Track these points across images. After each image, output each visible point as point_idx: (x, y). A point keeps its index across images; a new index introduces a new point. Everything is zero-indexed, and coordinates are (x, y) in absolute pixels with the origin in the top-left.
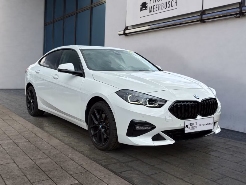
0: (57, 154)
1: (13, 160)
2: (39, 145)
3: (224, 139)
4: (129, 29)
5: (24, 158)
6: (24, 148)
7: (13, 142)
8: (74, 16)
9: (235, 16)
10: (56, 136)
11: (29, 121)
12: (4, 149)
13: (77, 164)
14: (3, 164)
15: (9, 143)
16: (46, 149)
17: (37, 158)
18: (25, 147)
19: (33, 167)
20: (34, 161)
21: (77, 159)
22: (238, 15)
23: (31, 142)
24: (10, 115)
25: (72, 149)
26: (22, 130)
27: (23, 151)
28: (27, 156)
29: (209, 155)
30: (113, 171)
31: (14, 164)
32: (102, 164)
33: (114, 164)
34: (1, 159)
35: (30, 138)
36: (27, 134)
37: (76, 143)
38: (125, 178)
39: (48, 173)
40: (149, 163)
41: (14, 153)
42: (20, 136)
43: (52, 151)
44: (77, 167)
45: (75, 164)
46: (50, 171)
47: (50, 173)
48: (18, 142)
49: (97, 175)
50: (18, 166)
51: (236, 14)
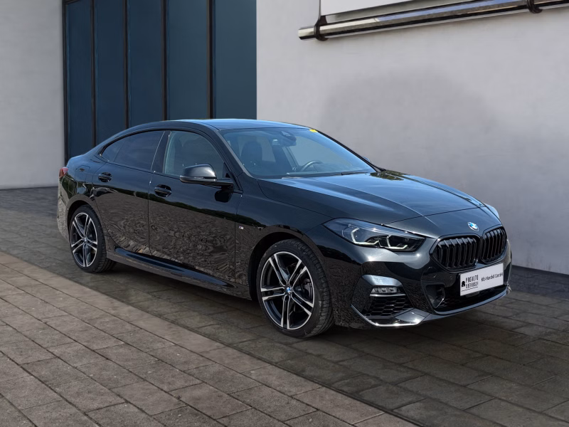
0: (219, 372)
1: (119, 395)
2: (160, 351)
4: (328, 22)
5: (143, 389)
6: (125, 363)
7: (88, 350)
10: (188, 325)
11: (91, 288)
12: (76, 368)
13: (282, 395)
14: (101, 408)
15: (77, 352)
16: (185, 362)
17: (175, 387)
18: (127, 360)
19: (181, 410)
20: (172, 393)
21: (277, 383)
23: (134, 345)
24: (26, 272)
25: (249, 356)
26: (88, 315)
27: (131, 372)
28: (147, 383)
30: (377, 405)
31: (128, 407)
32: (344, 391)
33: (370, 388)
34: (86, 395)
35: (124, 335)
36: (108, 326)
37: (250, 340)
38: (414, 420)
39: (225, 421)
40: (451, 380)
41: (110, 379)
42: (94, 331)
43: (202, 365)
44: (288, 403)
45: (279, 394)
46: (228, 416)
47: (232, 422)
48: (100, 347)
49: (345, 418)
50: (141, 410)
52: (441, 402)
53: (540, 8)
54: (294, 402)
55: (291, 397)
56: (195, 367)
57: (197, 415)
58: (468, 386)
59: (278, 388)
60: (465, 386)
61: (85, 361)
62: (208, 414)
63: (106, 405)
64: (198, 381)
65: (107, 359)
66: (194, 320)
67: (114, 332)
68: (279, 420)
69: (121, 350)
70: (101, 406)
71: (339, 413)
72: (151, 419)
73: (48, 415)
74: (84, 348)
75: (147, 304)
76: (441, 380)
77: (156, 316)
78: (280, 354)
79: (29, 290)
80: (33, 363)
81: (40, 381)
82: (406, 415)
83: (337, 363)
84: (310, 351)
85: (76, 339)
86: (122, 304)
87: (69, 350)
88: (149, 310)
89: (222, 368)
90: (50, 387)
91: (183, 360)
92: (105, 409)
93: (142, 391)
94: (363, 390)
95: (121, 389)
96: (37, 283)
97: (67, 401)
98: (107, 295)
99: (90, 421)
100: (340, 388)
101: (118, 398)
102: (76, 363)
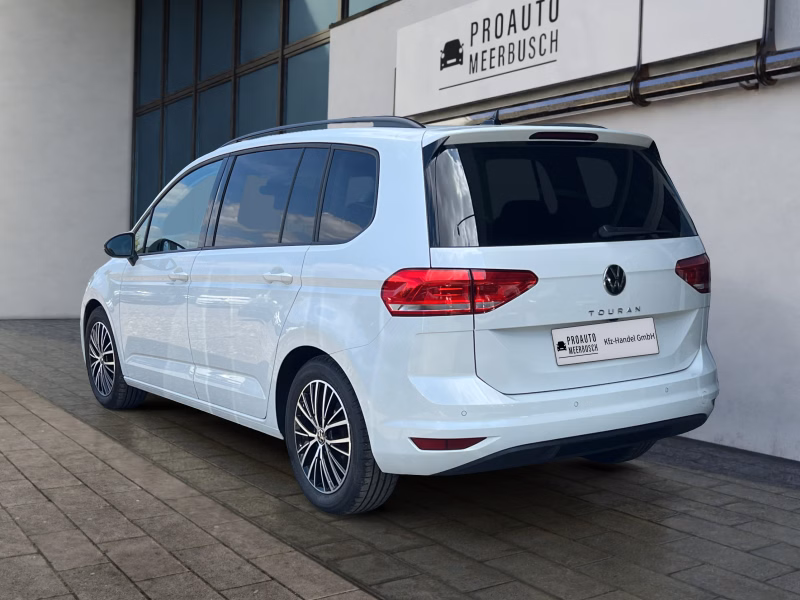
0: (176, 525)
1: (34, 545)
2: (118, 496)
3: (710, 475)
5: (68, 538)
6: (68, 507)
7: (34, 489)
8: (229, 87)
9: (744, 83)
10: (171, 468)
11: (82, 420)
12: (4, 508)
13: (238, 557)
15: (20, 490)
16: (141, 511)
17: (110, 538)
18: (73, 504)
19: (98, 567)
20: (102, 547)
22: (754, 82)
23: (92, 487)
25: (222, 508)
26: (62, 450)
27: (68, 517)
28: (78, 531)
29: (662, 528)
30: (353, 579)
31: (37, 559)
32: (318, 558)
33: (357, 555)
35: (89, 474)
36: (77, 463)
37: (234, 489)
39: (143, 586)
40: (468, 554)
41: (36, 524)
42: (56, 468)
43: (159, 514)
44: (239, 568)
45: (234, 556)
46: (153, 579)
47: (154, 586)
48: (50, 487)
49: (301, 593)
50: (49, 563)
51: (747, 78)
52: (440, 581)
53: (647, 100)
54: (248, 567)
55: (248, 561)
56: (149, 516)
57: (114, 574)
58: (487, 563)
59: (236, 549)
60: (481, 562)
61: (21, 502)
62: (129, 575)
63: (13, 554)
64: (143, 534)
65: (50, 500)
66: (186, 460)
67: (78, 471)
68: (214, 589)
69: (72, 492)
70: (5, 555)
71: (296, 587)
72: (55, 576)
74: (32, 486)
75: (138, 441)
76: (454, 552)
77: (140, 455)
78: (264, 508)
79: (13, 420)
82: (385, 593)
83: (328, 522)
84: (302, 507)
85: (29, 476)
86: (110, 440)
87: (11, 488)
88: (137, 448)
89: (181, 520)
91: (139, 507)
92: (5, 560)
93: (65, 541)
94: (343, 559)
95: (41, 536)
96: (28, 412)
100: (315, 554)
101: (31, 548)
102: (9, 503)
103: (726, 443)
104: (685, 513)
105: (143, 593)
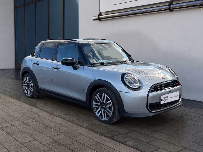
3: (194, 109)
6: (35, 127)
10: (56, 115)
15: (19, 124)
17: (52, 135)
19: (54, 143)
23: (38, 121)
25: (76, 125)
26: (23, 111)
27: (37, 130)
28: (42, 134)
30: (118, 141)
31: (36, 142)
33: (117, 135)
34: (22, 138)
35: (35, 118)
37: (76, 120)
38: (131, 146)
39: (68, 146)
40: (143, 133)
41: (30, 133)
42: (25, 117)
43: (60, 128)
44: (89, 140)
45: (86, 138)
46: (69, 145)
47: (71, 146)
48: (27, 122)
49: (108, 145)
50: (40, 143)
51: (199, 5)
53: (173, 10)
54: (91, 140)
55: (90, 138)
56: (58, 128)
57: (59, 144)
58: (149, 135)
59: (86, 136)
60: (148, 135)
61: (22, 127)
62: (63, 144)
63: (29, 141)
65: (29, 126)
66: (58, 113)
67: (31, 117)
68: (86, 146)
69: (34, 123)
70: (27, 141)
71: (106, 144)
72: (44, 146)
73: (9, 144)
74: (22, 122)
75: (42, 108)
76: (140, 133)
77: (45, 112)
78: (86, 124)
79: (3, 103)
80: (5, 127)
81: (7, 133)
82: (128, 144)
83: (105, 127)
84: (96, 123)
85: (19, 119)
86: (34, 108)
87: (16, 123)
88: (43, 110)
89: (67, 129)
90: (10, 135)
91: (54, 126)
92: (28, 143)
93: (41, 137)
94: (114, 136)
95: (34, 136)
96: (6, 101)
97: (16, 140)
98: (29, 105)
99: (23, 146)
100: (106, 136)
101: (33, 139)
102: (19, 127)
103: (195, 99)
104: (191, 119)
105: (69, 148)
